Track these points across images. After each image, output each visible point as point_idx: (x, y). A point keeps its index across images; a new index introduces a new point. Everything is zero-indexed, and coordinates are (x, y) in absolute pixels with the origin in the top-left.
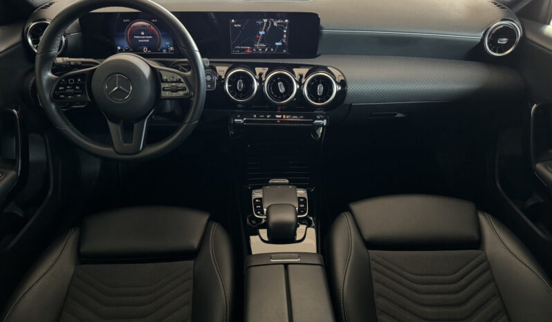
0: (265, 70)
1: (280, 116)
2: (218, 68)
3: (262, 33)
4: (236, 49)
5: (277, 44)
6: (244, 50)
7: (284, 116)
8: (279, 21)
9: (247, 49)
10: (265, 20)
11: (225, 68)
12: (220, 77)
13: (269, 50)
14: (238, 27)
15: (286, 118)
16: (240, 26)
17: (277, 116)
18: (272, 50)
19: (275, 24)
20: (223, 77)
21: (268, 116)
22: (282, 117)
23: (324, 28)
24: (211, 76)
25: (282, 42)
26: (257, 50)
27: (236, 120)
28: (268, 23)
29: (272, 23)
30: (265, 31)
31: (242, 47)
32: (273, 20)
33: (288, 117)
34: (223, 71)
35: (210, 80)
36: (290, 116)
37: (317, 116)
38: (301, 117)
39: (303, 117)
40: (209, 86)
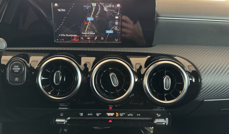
0: (91, 60)
1: (112, 114)
3: (90, 19)
4: (61, 38)
5: (108, 32)
6: (70, 38)
7: (117, 114)
8: (110, 6)
9: (73, 37)
10: (94, 5)
11: (40, 58)
13: (99, 39)
14: (62, 12)
15: (119, 116)
16: (64, 10)
17: (109, 114)
18: (102, 38)
19: (105, 9)
20: (35, 67)
21: (98, 115)
22: (115, 115)
24: (20, 67)
25: (113, 30)
26: (85, 38)
27: (57, 120)
28: (97, 7)
29: (102, 8)
30: (94, 16)
31: (67, 35)
32: (102, 4)
33: (121, 115)
34: (37, 61)
35: (18, 71)
36: (124, 114)
37: (157, 114)
38: (138, 115)
39: (140, 115)
40: (17, 79)
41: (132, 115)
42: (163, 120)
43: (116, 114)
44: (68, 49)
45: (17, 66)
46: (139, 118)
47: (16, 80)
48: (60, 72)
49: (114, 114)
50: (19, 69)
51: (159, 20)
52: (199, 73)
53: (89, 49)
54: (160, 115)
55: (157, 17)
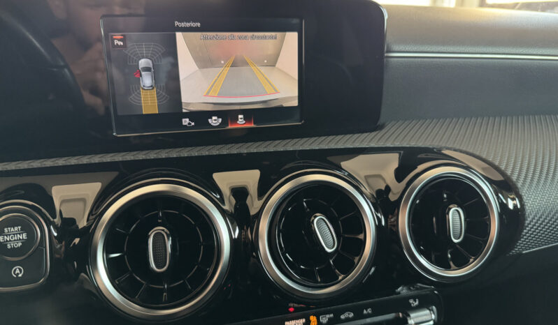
0: (250, 178)
1: (300, 322)
2: (59, 193)
7: (313, 320)
11: (91, 189)
12: (69, 223)
17: (291, 324)
20: (82, 223)
22: (307, 323)
23: (396, 48)
24: (27, 228)
34: (83, 200)
35: (20, 244)
36: (332, 315)
37: (411, 301)
38: (365, 312)
39: (370, 312)
40: (18, 271)
41: (351, 315)
42: (428, 312)
43: (310, 321)
44: (174, 153)
45: (16, 229)
46: (369, 320)
47: (18, 274)
48: (163, 230)
49: (304, 320)
50: (24, 236)
51: (392, 59)
52: (512, 182)
53: (234, 149)
54: (417, 303)
55: (388, 52)
